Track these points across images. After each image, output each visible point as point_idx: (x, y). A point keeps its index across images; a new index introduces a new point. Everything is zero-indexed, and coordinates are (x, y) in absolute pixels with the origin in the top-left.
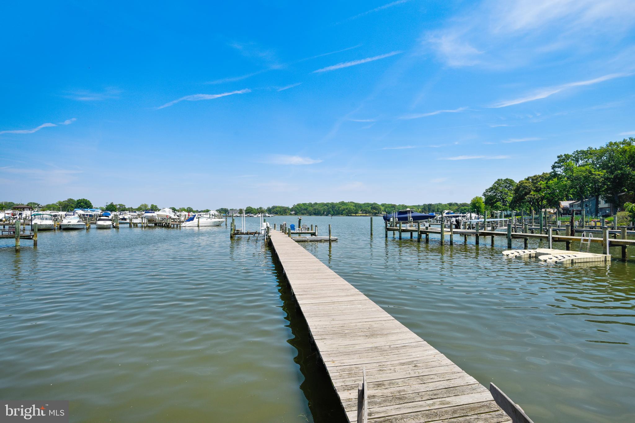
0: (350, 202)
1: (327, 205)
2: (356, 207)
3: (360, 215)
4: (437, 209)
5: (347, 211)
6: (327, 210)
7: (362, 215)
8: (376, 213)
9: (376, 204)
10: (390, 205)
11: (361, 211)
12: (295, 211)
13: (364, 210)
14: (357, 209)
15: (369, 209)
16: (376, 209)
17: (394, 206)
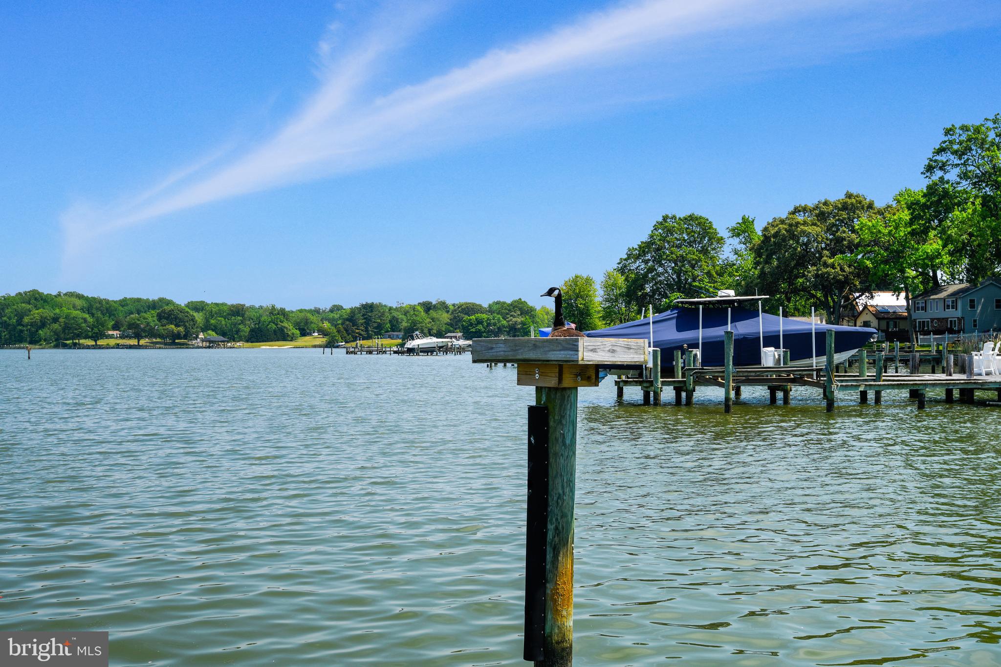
0: (66, 294)
2: (90, 312)
3: (112, 342)
4: (390, 321)
7: (121, 342)
8: (178, 336)
9: (169, 302)
10: (225, 308)
11: (114, 329)
13: (131, 326)
14: (97, 320)
15: (150, 319)
16: (178, 322)
17: (238, 311)
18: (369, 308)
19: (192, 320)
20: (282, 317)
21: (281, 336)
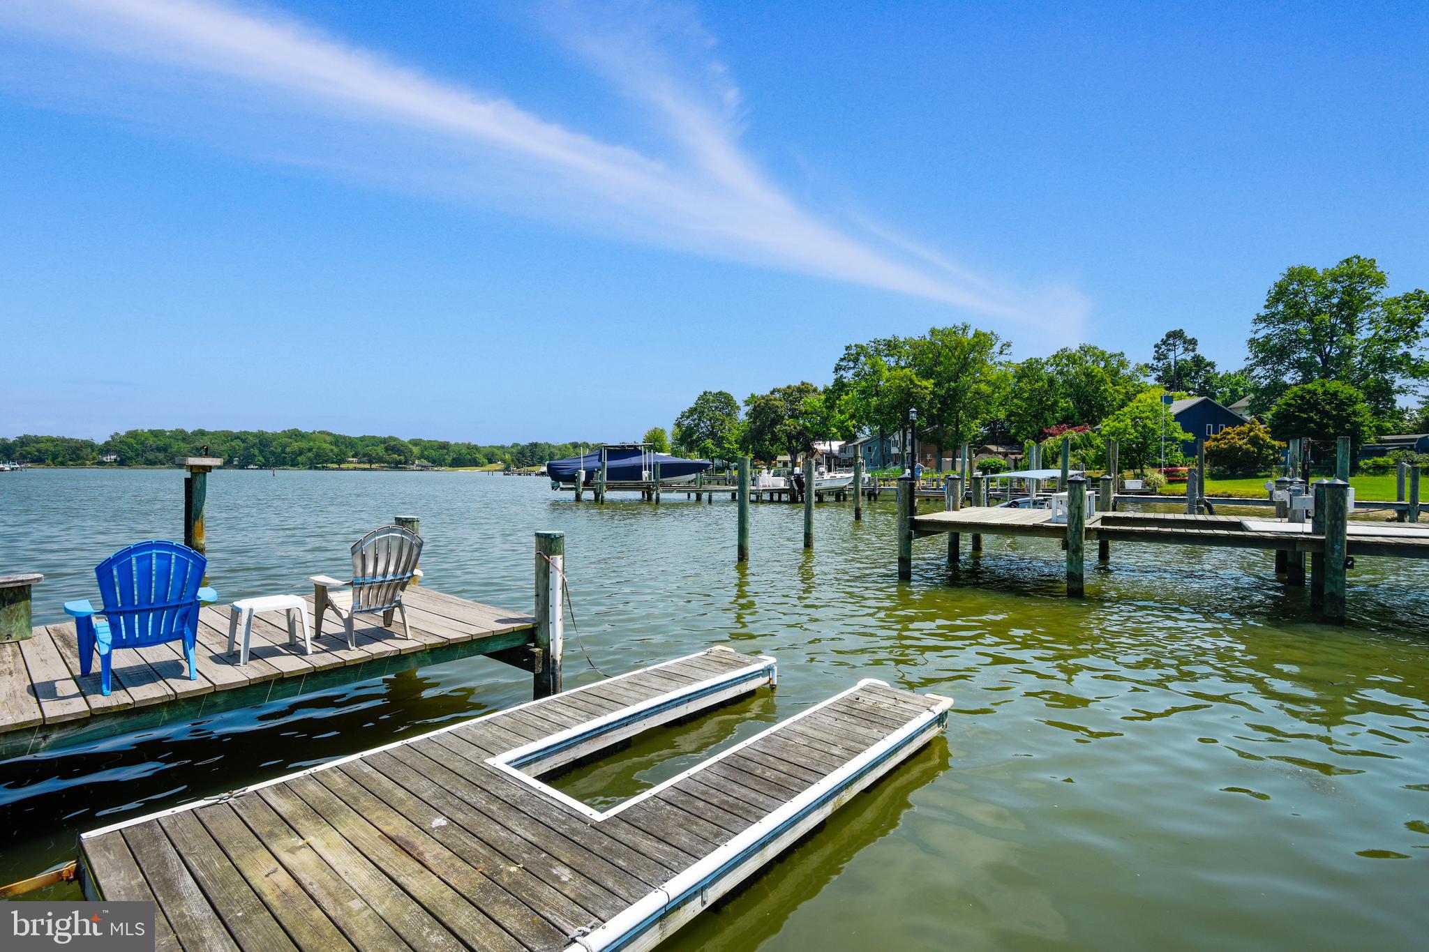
0: (319, 432)
1: (243, 437)
2: (336, 445)
3: (351, 466)
5: (310, 454)
6: (242, 452)
7: (358, 466)
8: (400, 462)
9: (395, 439)
10: (436, 444)
11: (353, 457)
12: (118, 452)
13: (365, 455)
14: (340, 450)
15: (379, 451)
16: (399, 452)
17: (444, 446)
18: (534, 445)
19: (410, 452)
20: (475, 451)
21: (474, 463)
